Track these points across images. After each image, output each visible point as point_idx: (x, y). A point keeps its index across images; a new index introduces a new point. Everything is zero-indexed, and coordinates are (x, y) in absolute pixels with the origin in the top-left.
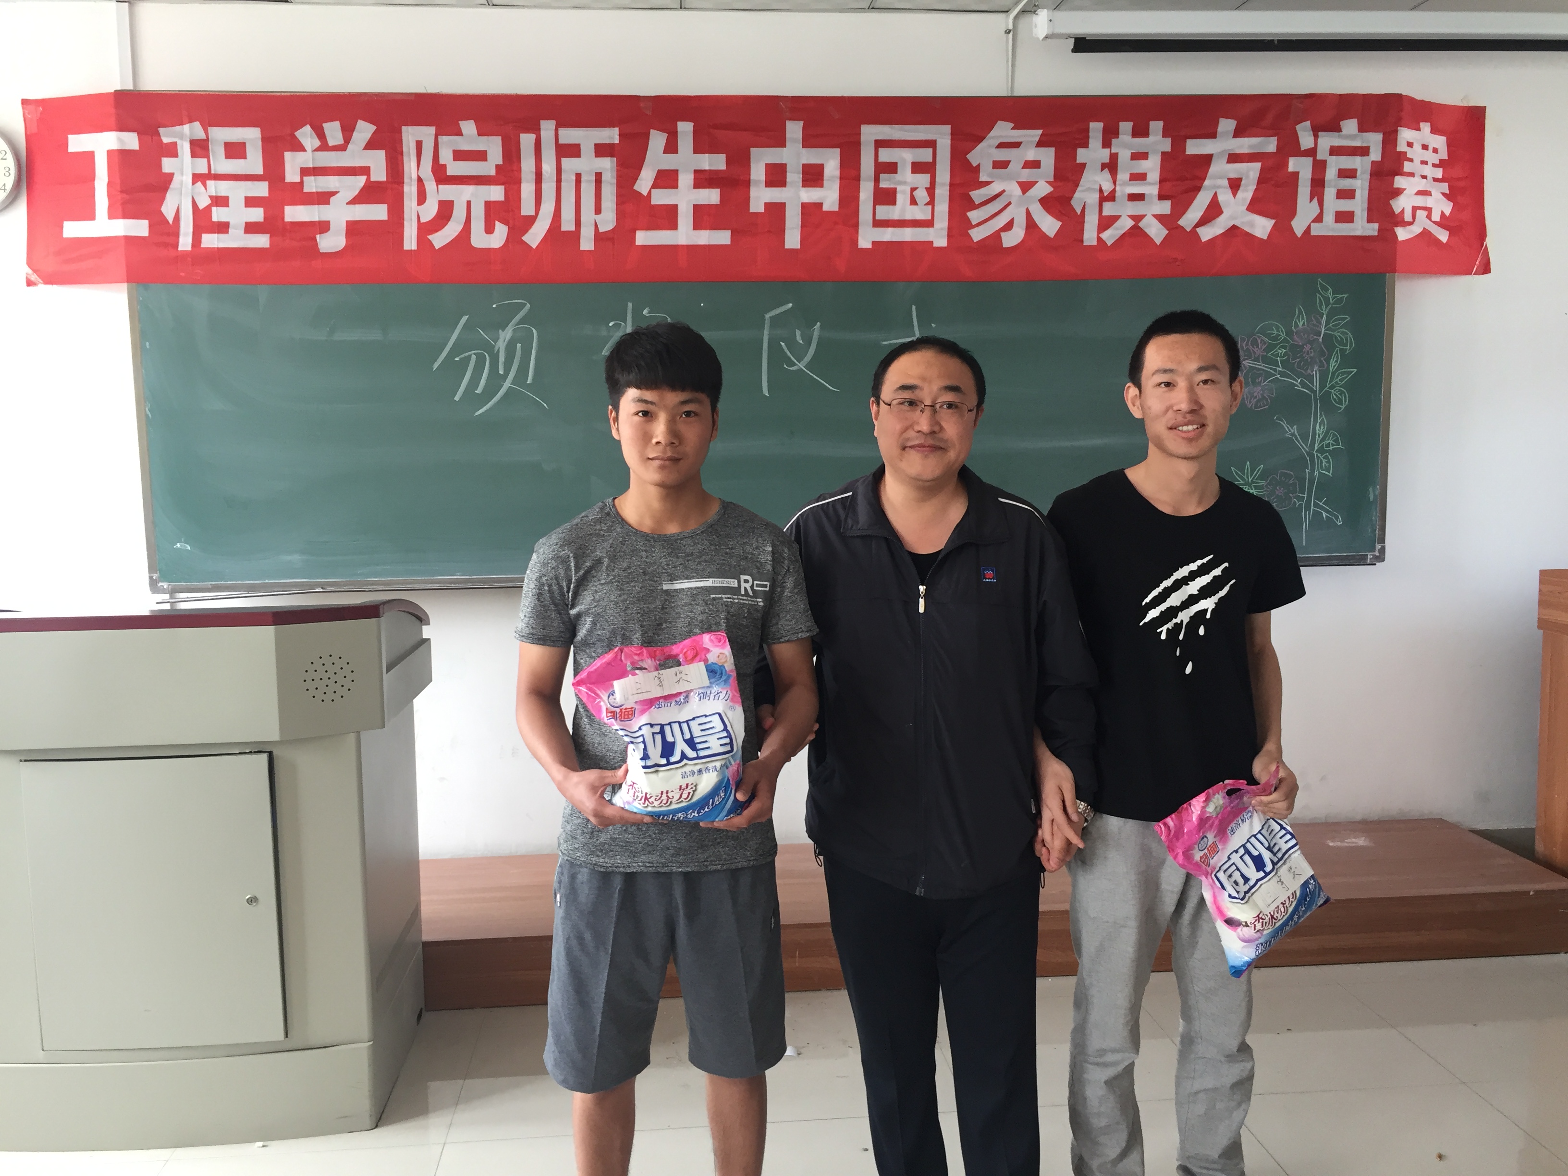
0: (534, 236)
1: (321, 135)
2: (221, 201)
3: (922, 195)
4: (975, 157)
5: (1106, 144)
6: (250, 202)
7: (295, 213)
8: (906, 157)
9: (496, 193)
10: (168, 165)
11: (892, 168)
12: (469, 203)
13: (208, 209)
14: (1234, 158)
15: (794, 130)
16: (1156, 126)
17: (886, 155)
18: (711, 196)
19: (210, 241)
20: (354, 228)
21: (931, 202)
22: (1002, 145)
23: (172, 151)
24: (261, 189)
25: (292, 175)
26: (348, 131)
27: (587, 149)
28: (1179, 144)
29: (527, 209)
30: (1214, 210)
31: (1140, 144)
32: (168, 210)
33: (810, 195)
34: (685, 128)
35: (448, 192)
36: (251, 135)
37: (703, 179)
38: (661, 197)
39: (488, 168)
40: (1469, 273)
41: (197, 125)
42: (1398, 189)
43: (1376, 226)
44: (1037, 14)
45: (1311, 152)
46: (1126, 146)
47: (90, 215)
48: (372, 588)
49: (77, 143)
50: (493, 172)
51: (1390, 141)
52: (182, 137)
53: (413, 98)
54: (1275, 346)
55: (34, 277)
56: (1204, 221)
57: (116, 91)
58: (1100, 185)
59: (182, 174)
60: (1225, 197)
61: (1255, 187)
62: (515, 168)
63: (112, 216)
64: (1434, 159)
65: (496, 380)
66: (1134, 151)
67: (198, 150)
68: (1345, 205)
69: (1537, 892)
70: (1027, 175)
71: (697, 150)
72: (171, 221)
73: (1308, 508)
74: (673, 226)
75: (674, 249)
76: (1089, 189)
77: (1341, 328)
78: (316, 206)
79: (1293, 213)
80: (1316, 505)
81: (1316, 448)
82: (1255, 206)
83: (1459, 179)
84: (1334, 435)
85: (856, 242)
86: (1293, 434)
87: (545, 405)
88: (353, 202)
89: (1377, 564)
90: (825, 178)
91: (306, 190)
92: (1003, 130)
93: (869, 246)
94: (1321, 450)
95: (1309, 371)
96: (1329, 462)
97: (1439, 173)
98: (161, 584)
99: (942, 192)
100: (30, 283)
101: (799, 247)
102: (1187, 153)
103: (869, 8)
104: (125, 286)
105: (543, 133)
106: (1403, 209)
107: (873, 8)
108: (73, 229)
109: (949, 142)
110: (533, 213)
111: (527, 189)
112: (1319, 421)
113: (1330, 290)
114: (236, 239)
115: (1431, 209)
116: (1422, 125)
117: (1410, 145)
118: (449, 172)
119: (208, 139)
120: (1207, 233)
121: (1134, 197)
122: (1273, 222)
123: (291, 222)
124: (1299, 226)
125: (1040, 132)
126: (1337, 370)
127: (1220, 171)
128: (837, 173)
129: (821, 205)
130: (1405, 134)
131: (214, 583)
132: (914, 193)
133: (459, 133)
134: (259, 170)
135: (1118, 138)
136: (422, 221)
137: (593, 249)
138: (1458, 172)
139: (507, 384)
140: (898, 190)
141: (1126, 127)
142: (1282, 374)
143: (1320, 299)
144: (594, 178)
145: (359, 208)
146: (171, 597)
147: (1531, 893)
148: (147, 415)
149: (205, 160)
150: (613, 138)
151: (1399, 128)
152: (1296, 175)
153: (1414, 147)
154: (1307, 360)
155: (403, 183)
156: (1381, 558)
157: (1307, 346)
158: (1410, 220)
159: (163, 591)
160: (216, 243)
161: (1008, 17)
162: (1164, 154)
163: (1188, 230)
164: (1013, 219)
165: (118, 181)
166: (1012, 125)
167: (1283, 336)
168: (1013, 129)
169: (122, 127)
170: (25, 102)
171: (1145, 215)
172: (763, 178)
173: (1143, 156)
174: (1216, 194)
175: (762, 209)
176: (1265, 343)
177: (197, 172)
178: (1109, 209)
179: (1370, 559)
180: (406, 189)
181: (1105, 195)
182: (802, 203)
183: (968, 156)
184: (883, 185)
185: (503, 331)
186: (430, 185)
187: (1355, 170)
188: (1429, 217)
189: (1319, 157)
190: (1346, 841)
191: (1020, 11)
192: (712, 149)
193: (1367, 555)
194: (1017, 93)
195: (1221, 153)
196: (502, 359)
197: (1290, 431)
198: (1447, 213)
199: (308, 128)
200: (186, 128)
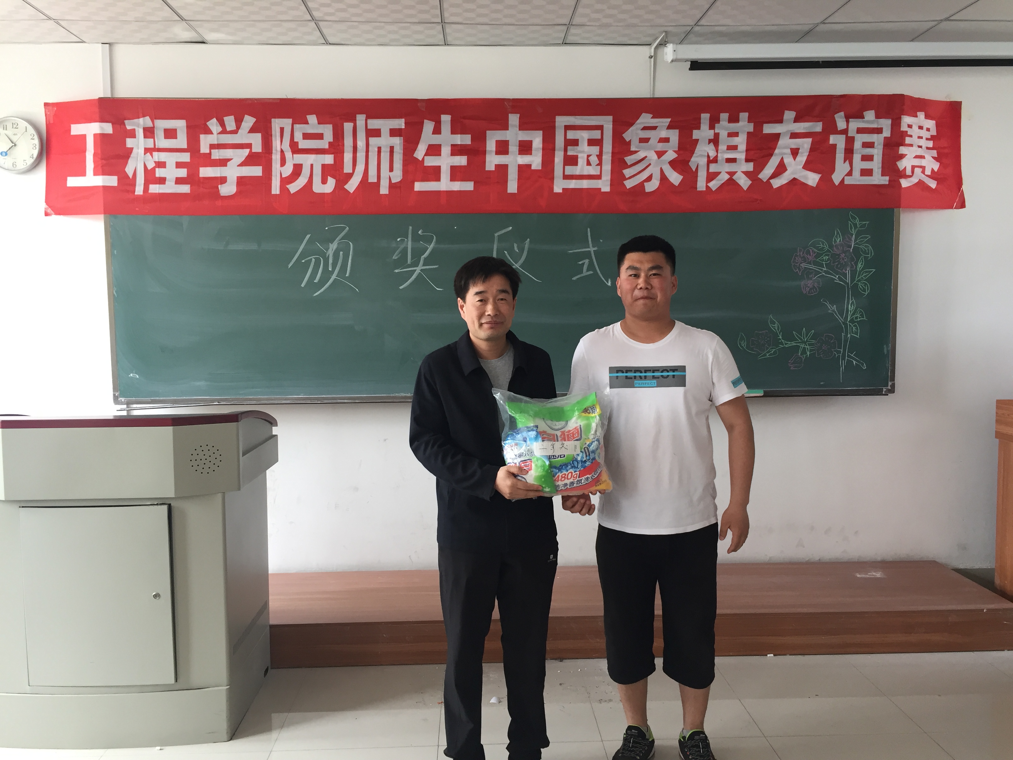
0: (352, 186)
1: (222, 124)
2: (161, 165)
3: (594, 160)
4: (627, 136)
5: (712, 127)
6: (179, 165)
7: (206, 172)
8: (584, 136)
9: (329, 159)
10: (130, 143)
11: (575, 143)
12: (312, 165)
13: (153, 169)
14: (794, 136)
15: (514, 119)
16: (744, 116)
17: (571, 135)
18: (462, 161)
19: (154, 189)
20: (241, 181)
21: (600, 164)
22: (645, 128)
23: (132, 134)
24: (186, 157)
25: (204, 149)
26: (239, 122)
27: (385, 132)
28: (758, 126)
29: (348, 168)
30: (781, 169)
31: (734, 127)
32: (129, 170)
33: (523, 160)
34: (446, 119)
35: (300, 158)
36: (180, 125)
37: (456, 150)
38: (430, 162)
39: (324, 144)
40: (951, 207)
41: (148, 118)
42: (902, 154)
43: (887, 178)
44: (666, 47)
45: (845, 132)
46: (725, 129)
47: (83, 173)
48: (249, 402)
49: (77, 129)
50: (327, 147)
51: (896, 124)
52: (138, 126)
53: (279, 101)
54: (822, 254)
55: (49, 211)
56: (775, 175)
57: (99, 98)
58: (708, 153)
59: (138, 149)
60: (788, 160)
61: (808, 154)
62: (340, 144)
63: (95, 174)
64: (928, 135)
65: (327, 274)
66: (730, 132)
67: (148, 134)
68: (867, 165)
69: (988, 610)
70: (661, 147)
71: (453, 132)
72: (131, 175)
73: (843, 358)
74: (438, 179)
75: (438, 193)
76: (701, 156)
77: (864, 243)
78: (219, 168)
79: (833, 170)
80: (849, 356)
81: (848, 320)
82: (807, 166)
83: (945, 148)
84: (861, 312)
85: (552, 189)
86: (834, 311)
87: (357, 290)
88: (241, 165)
89: (889, 394)
90: (533, 149)
91: (213, 157)
92: (646, 119)
93: (561, 191)
94: (852, 321)
95: (844, 271)
96: (857, 329)
97: (930, 144)
98: (120, 399)
99: (607, 158)
100: (47, 214)
101: (516, 192)
102: (764, 133)
103: (562, 44)
104: (102, 216)
105: (358, 122)
106: (905, 168)
107: (565, 44)
108: (73, 182)
109: (611, 126)
110: (351, 171)
111: (348, 157)
112: (850, 302)
113: (858, 218)
114: (170, 188)
115: (925, 167)
116: (918, 113)
117: (910, 126)
118: (300, 146)
119: (154, 127)
120: (777, 183)
121: (729, 161)
122: (820, 175)
123: (203, 177)
124: (836, 178)
125: (669, 120)
126: (863, 269)
127: (785, 143)
128: (541, 146)
129: (530, 165)
130: (906, 120)
131: (152, 398)
132: (589, 158)
133: (307, 123)
134: (185, 146)
135: (719, 123)
136: (283, 176)
137: (388, 193)
138: (944, 143)
139: (334, 277)
140: (579, 156)
141: (724, 116)
142: (826, 272)
143: (850, 224)
144: (389, 150)
145: (244, 168)
146: (128, 407)
147: (985, 611)
148: (114, 295)
149: (152, 140)
150: (401, 125)
151: (902, 116)
152: (834, 146)
153: (913, 127)
154: (843, 263)
155: (272, 153)
156: (892, 391)
157: (842, 254)
158: (911, 174)
159: (122, 403)
160: (158, 190)
161: (651, 48)
162: (749, 133)
163: (765, 181)
164: (652, 174)
165: (99, 151)
166: (652, 115)
167: (826, 247)
168: (652, 118)
169: (102, 120)
170: (46, 105)
171: (737, 172)
172: (494, 149)
173: (736, 134)
174: (782, 158)
175: (493, 168)
176: (815, 253)
177: (147, 147)
178: (713, 168)
179: (885, 391)
180: (274, 157)
181: (711, 159)
182: (518, 165)
183: (623, 135)
184: (569, 153)
185: (332, 244)
186: (288, 154)
187: (874, 143)
188: (923, 172)
189: (850, 134)
190: (869, 574)
191: (658, 44)
192: (463, 132)
193: (883, 388)
194: (657, 96)
195: (785, 133)
196: (331, 261)
197: (831, 308)
198: (936, 170)
199: (214, 120)
200: (141, 120)
